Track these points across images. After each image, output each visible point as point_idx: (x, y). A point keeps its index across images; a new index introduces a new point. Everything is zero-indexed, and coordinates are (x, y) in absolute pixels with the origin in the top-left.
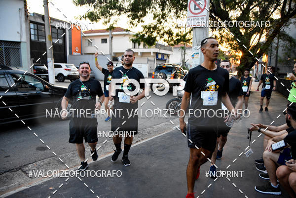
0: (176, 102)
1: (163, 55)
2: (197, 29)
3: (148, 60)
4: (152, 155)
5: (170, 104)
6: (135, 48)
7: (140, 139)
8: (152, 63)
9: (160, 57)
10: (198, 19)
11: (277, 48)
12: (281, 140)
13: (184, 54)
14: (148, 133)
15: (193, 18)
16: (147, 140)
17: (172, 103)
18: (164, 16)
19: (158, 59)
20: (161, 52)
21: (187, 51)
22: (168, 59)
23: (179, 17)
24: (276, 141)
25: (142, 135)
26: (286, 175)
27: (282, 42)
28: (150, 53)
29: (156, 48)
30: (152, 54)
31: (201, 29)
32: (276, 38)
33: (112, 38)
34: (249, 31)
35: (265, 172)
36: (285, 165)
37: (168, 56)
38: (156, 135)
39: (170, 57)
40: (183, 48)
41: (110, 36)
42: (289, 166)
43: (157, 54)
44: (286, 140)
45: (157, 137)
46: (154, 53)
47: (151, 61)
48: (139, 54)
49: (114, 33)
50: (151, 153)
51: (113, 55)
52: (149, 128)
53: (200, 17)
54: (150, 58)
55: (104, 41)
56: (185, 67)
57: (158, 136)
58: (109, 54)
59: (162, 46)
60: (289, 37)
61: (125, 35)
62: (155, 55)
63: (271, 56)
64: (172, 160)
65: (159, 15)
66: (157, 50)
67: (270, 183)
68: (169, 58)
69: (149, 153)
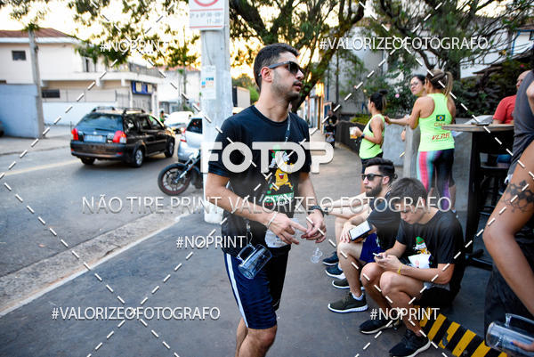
0: (176, 170)
1: (145, 84)
2: (208, 34)
3: (117, 95)
4: (141, 276)
5: (166, 176)
6: (88, 71)
7: (113, 247)
8: (125, 100)
9: (139, 88)
10: (210, 15)
11: (337, 73)
12: (363, 221)
13: (185, 84)
14: (129, 234)
15: (199, 13)
16: (128, 247)
17: (168, 173)
18: (142, 10)
19: (136, 94)
20: (140, 80)
21: (190, 78)
22: (154, 93)
23: (171, 11)
24: (355, 224)
25: (117, 238)
26: (376, 278)
27: (344, 63)
28: (119, 81)
29: (131, 71)
30: (123, 83)
31: (215, 35)
32: (334, 56)
33: (36, 49)
34: (293, 43)
35: (342, 277)
36: (374, 261)
37: (154, 86)
38: (143, 236)
39: (159, 88)
40: (181, 72)
41: (33, 45)
42: (380, 263)
43: (133, 83)
44: (371, 219)
45: (147, 240)
46: (127, 81)
47: (122, 96)
48: (98, 84)
49: (40, 40)
50: (138, 271)
51: (42, 85)
52: (130, 225)
53: (213, 12)
54: (120, 91)
55: (19, 55)
56: (188, 106)
57: (149, 236)
58: (32, 81)
59: (141, 69)
60: (353, 56)
61: (65, 45)
62: (129, 85)
63: (328, 86)
64: (179, 279)
65: (134, 5)
66: (134, 77)
67: (351, 294)
68: (156, 90)
69: (135, 272)
